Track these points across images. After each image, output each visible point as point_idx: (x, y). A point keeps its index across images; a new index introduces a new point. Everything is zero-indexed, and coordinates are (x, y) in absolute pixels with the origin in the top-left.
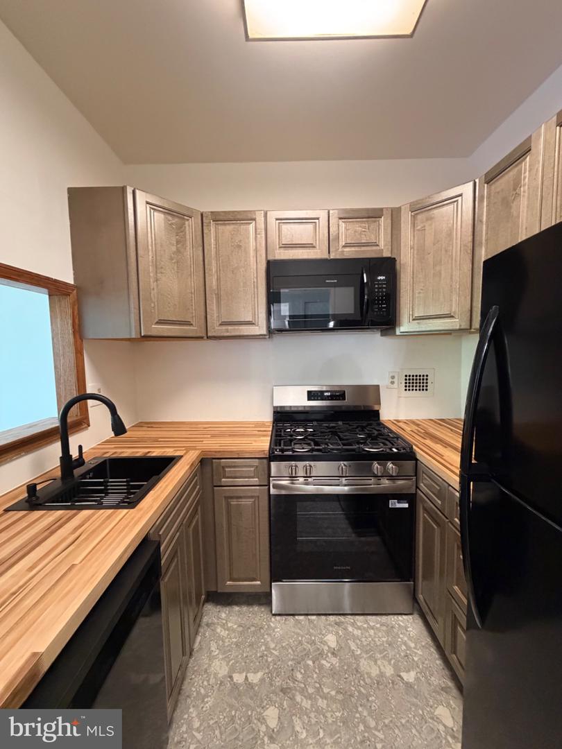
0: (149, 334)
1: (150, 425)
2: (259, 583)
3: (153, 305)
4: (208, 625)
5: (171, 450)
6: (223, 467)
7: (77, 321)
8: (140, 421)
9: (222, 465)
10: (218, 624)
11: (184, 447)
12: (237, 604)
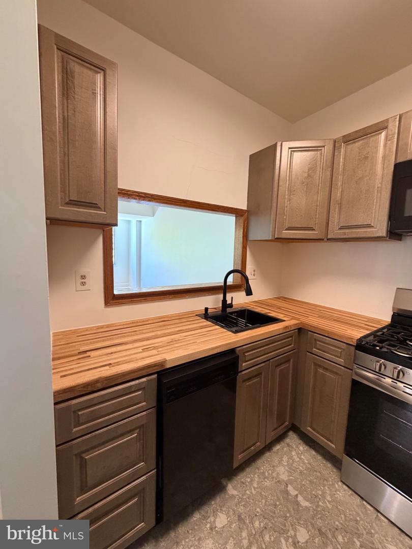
0: (280, 237)
1: (285, 299)
2: (333, 446)
3: (285, 217)
4: (288, 445)
5: (283, 316)
6: (315, 340)
7: (245, 230)
8: (281, 296)
9: (315, 337)
10: (295, 450)
11: (290, 316)
12: (315, 450)
